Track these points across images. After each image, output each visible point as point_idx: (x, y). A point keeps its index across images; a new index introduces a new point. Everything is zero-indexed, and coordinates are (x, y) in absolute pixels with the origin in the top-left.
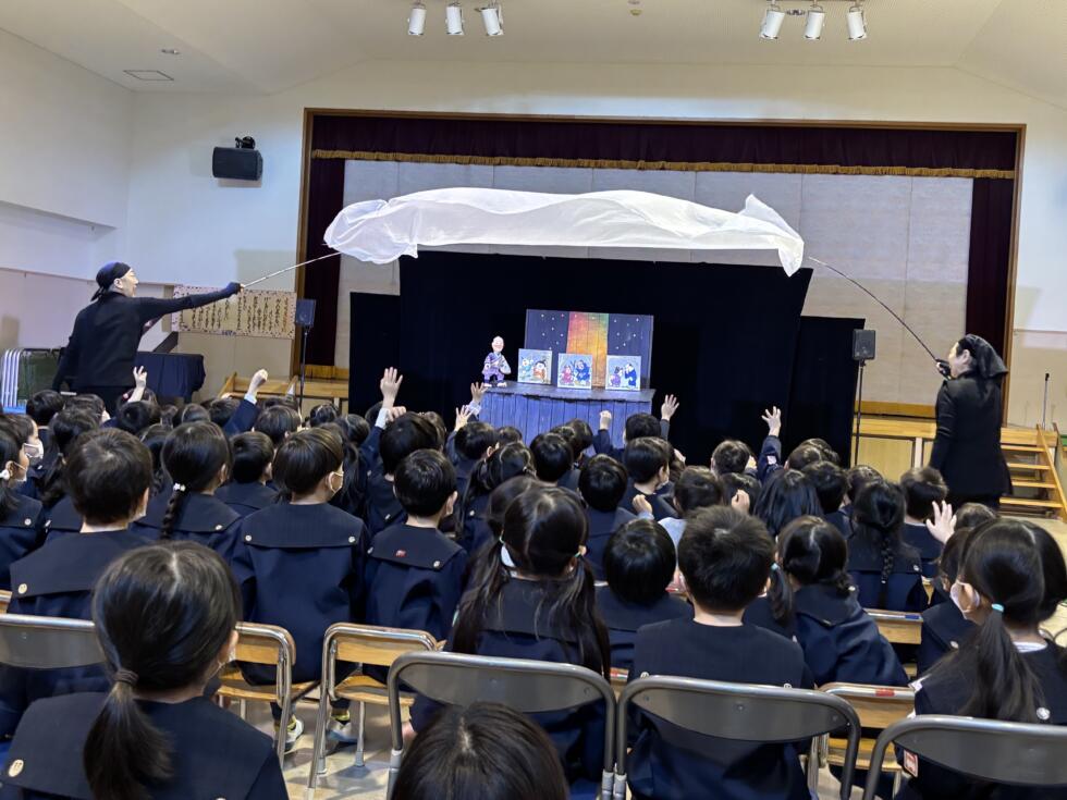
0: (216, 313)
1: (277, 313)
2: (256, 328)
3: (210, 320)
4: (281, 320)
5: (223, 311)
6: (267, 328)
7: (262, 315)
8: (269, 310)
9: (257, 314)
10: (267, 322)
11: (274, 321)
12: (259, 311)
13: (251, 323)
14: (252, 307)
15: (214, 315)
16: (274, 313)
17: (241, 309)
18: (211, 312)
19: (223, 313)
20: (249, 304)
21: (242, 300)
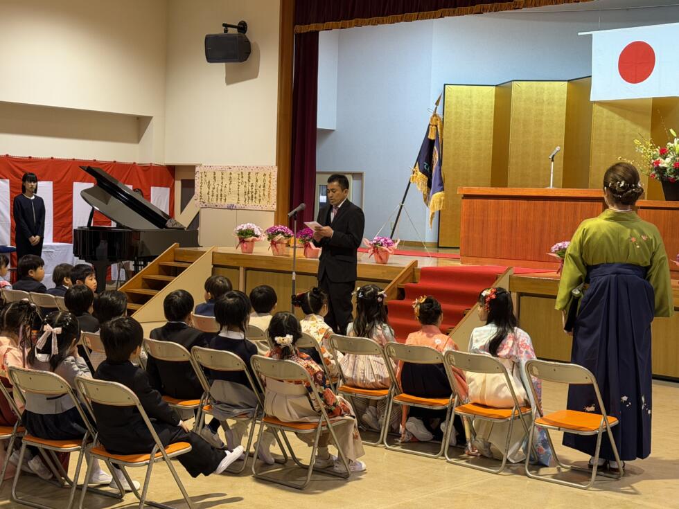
0: (223, 188)
1: (264, 187)
2: (250, 201)
3: (219, 196)
4: (266, 194)
5: (228, 186)
7: (254, 188)
8: (259, 183)
9: (250, 188)
10: (257, 195)
11: (262, 194)
12: (252, 186)
13: (246, 196)
14: (247, 181)
15: (221, 190)
16: (262, 186)
17: (240, 184)
18: (219, 188)
19: (228, 189)
20: (245, 179)
21: (241, 176)
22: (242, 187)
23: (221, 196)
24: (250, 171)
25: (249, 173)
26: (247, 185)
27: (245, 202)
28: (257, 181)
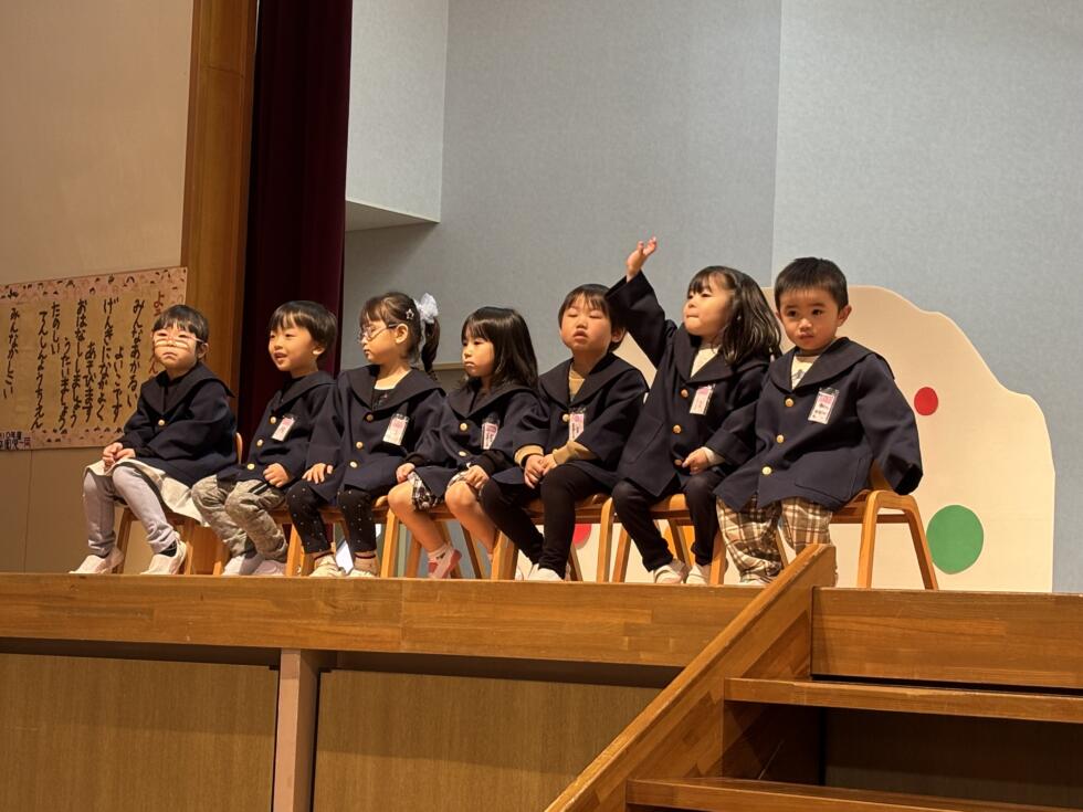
1: (135, 353)
2: (82, 413)
7: (96, 369)
8: (115, 344)
9: (83, 362)
10: (109, 389)
12: (91, 353)
13: (69, 397)
14: (74, 340)
16: (127, 353)
17: (47, 351)
20: (68, 330)
21: (50, 320)
22: (54, 363)
24: (86, 295)
25: (82, 305)
26: (73, 354)
27: (62, 418)
28: (109, 334)
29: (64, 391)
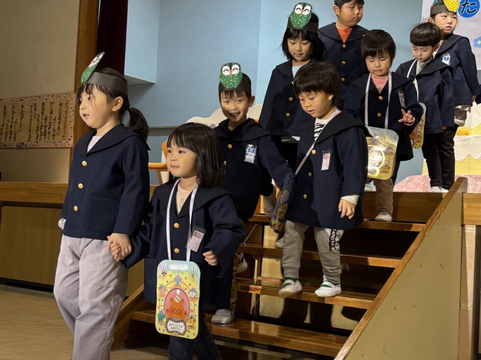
0: (13, 124)
1: (59, 119)
2: (43, 137)
3: (8, 133)
4: (62, 126)
5: (18, 121)
6: (51, 137)
7: (47, 124)
8: (53, 116)
9: (44, 121)
10: (51, 130)
11: (56, 128)
12: (46, 119)
13: (39, 132)
14: (41, 114)
15: (11, 127)
16: (57, 119)
17: (32, 118)
18: (9, 124)
19: (18, 124)
20: (39, 111)
21: (33, 108)
22: (34, 121)
23: (11, 134)
24: (44, 101)
25: (43, 104)
26: (40, 119)
27: (37, 139)
28: (52, 113)
29: (38, 130)
